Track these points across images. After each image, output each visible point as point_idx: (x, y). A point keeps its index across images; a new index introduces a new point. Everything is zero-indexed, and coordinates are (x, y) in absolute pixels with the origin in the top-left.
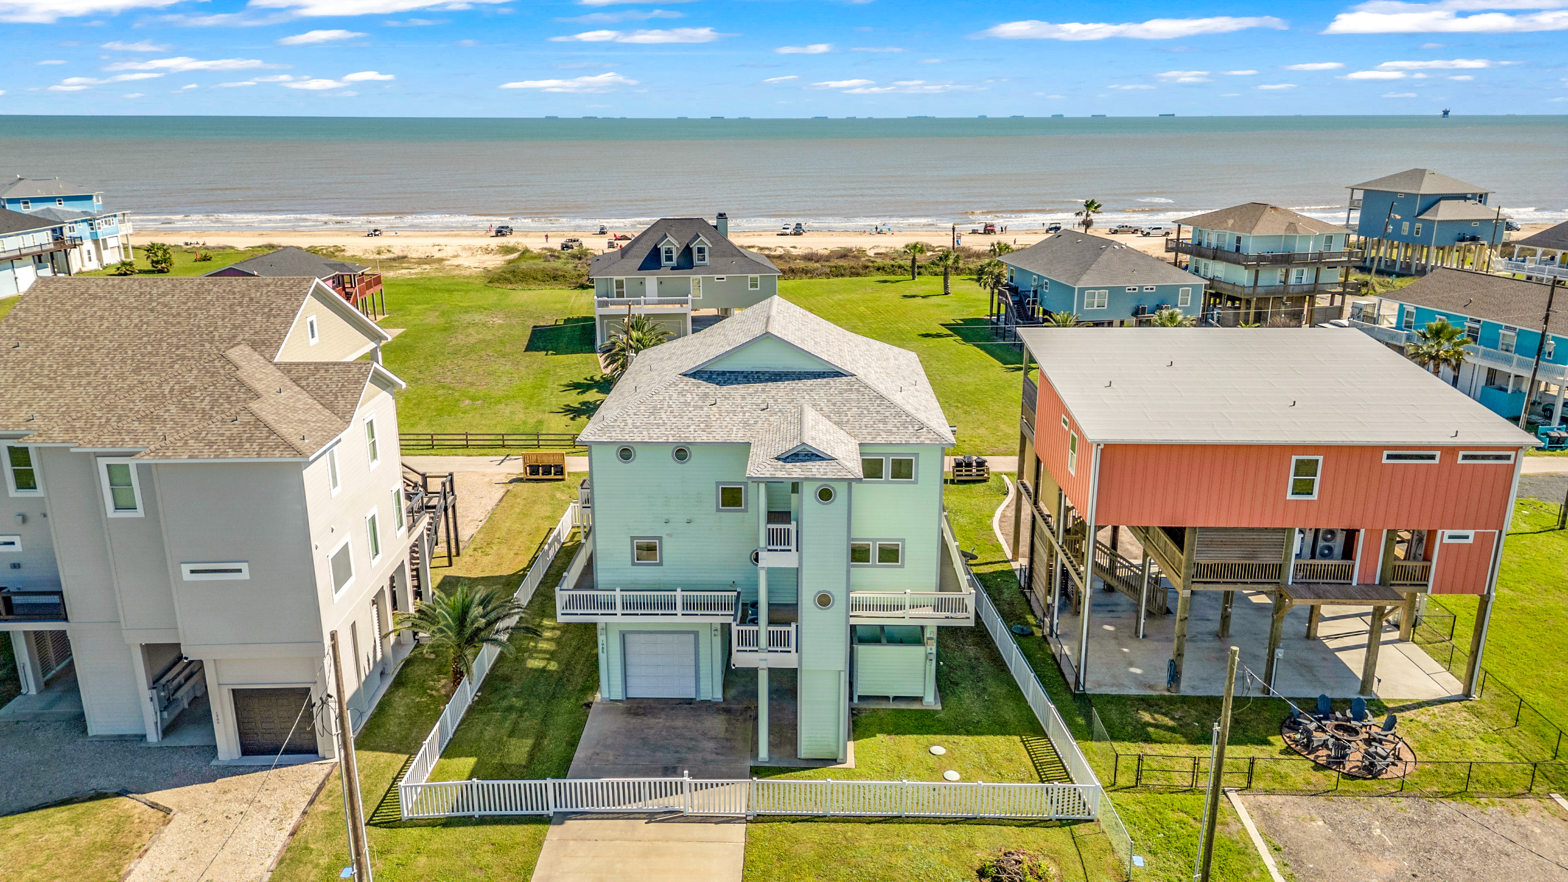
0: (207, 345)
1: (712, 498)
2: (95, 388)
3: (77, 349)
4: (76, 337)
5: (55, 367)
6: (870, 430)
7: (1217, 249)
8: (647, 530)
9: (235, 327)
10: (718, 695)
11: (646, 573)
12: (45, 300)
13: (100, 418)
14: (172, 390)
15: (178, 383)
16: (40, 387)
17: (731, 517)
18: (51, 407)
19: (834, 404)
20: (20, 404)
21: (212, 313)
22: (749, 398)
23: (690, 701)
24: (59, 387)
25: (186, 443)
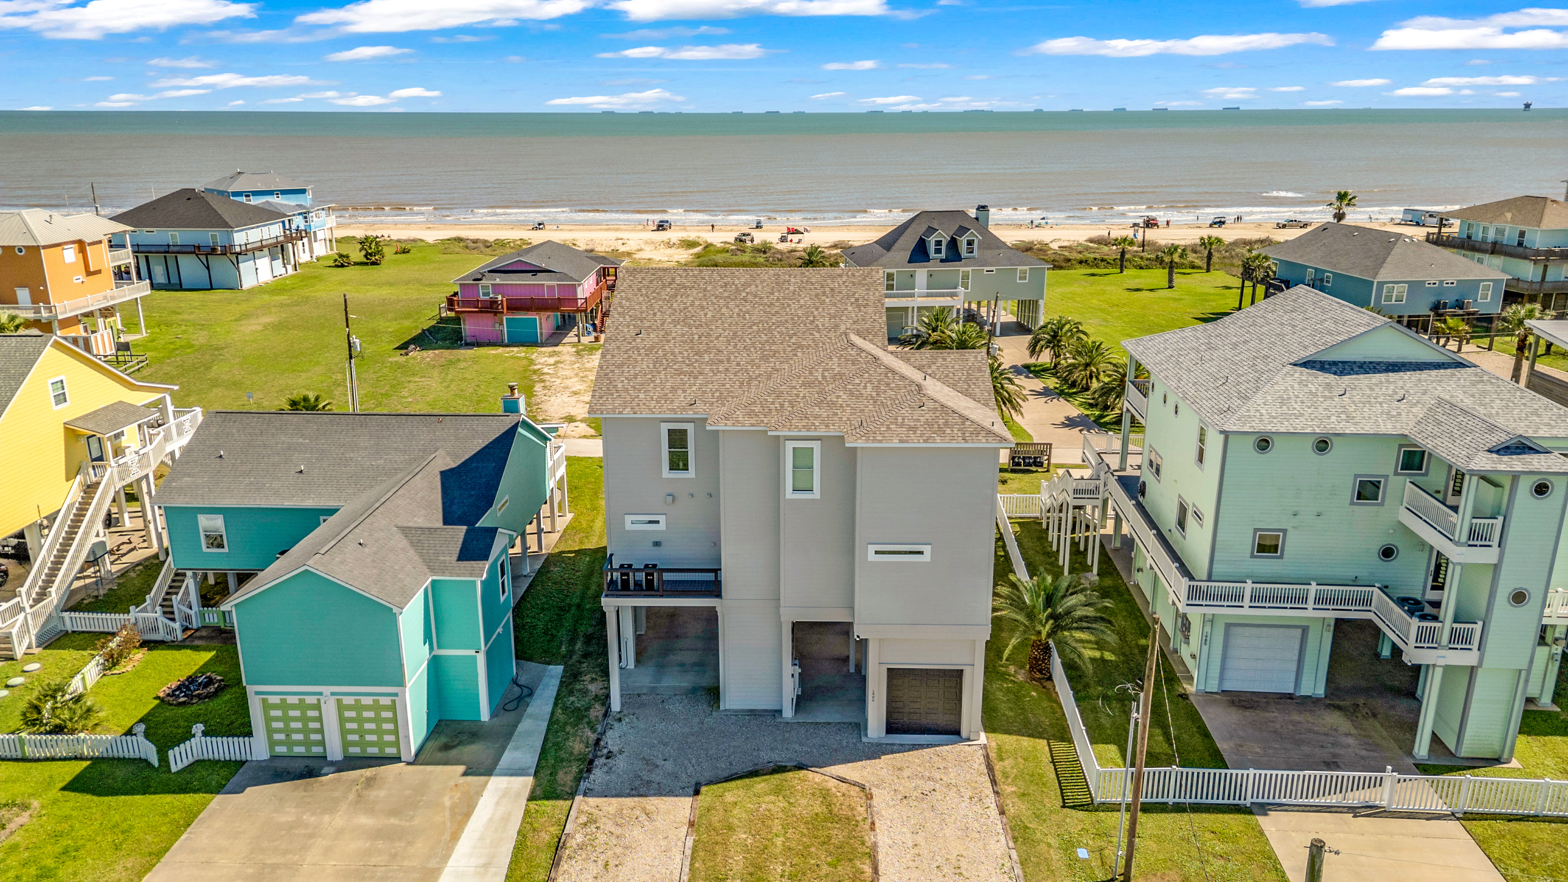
0: (817, 335)
1: (1348, 489)
2: (735, 374)
3: (696, 337)
4: (690, 326)
5: (686, 354)
7: (1495, 243)
8: (1271, 522)
9: (832, 317)
10: (1320, 691)
11: (1267, 565)
12: (639, 290)
13: (773, 403)
14: (824, 377)
15: (825, 370)
16: (684, 373)
17: (1366, 510)
18: (705, 392)
19: (1473, 396)
20: (674, 389)
21: (802, 302)
22: (1377, 389)
23: (1290, 696)
24: (701, 373)
25: (888, 428)
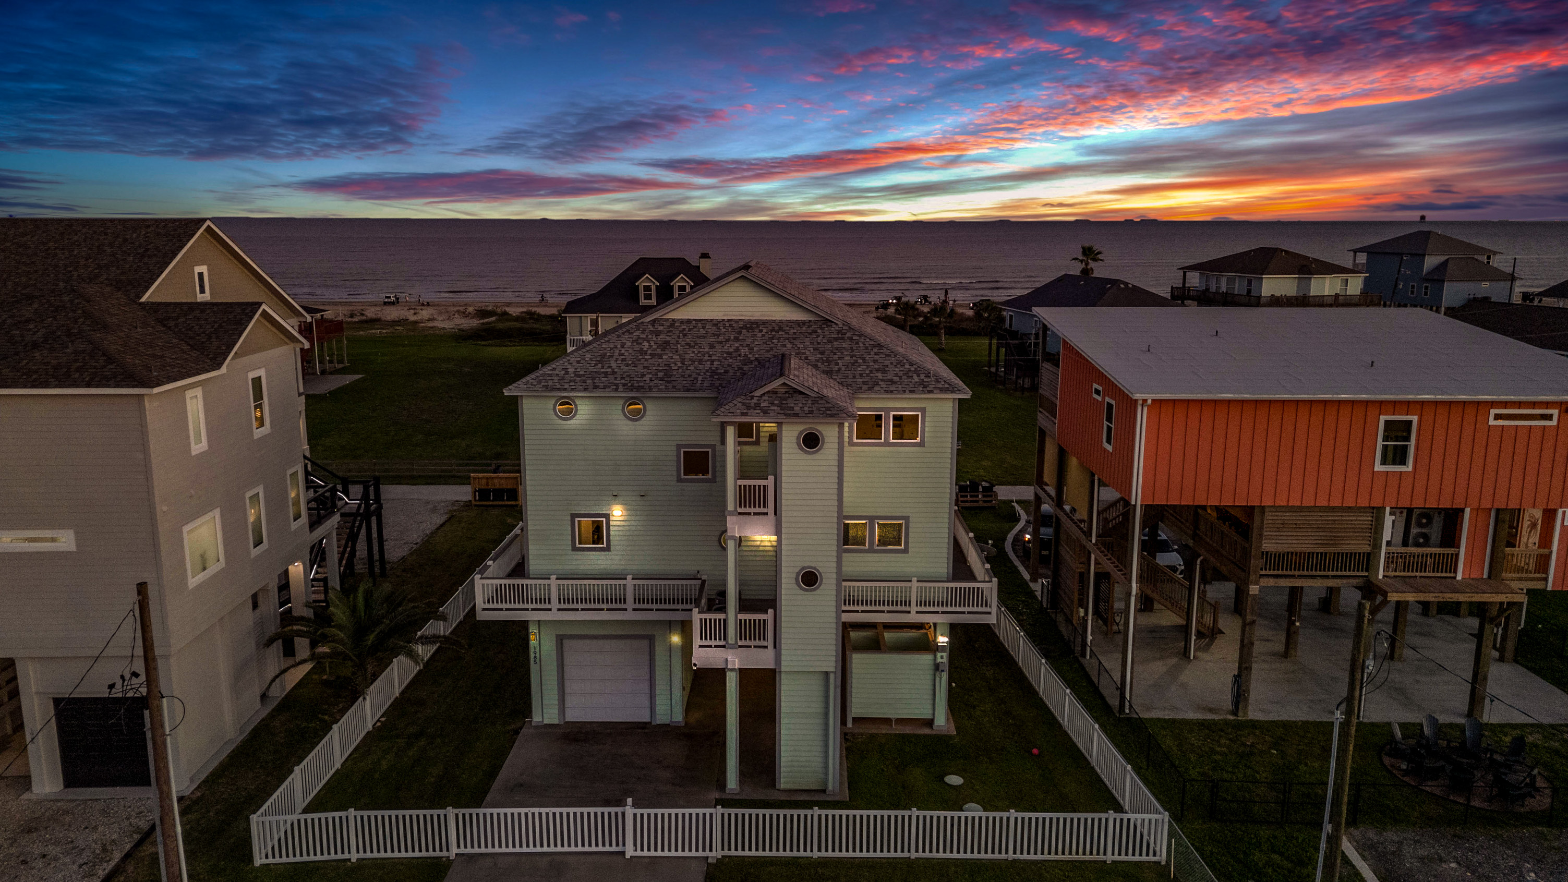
1: (672, 465)
6: (867, 379)
7: (1227, 293)
10: (679, 715)
11: (590, 559)
17: (697, 488)
19: (823, 352)
